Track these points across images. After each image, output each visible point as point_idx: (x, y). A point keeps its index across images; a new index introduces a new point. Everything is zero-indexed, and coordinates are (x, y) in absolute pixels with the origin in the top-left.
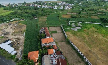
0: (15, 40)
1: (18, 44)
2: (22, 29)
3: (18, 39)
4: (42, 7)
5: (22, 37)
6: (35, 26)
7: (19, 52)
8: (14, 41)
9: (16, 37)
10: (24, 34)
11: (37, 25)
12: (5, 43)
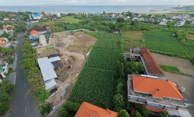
0: (68, 59)
1: (69, 67)
2: (87, 44)
3: (74, 58)
4: (133, 20)
5: (81, 57)
6: (115, 44)
7: (63, 87)
8: (66, 60)
9: (73, 54)
10: (87, 52)
11: (119, 43)
12: (49, 57)
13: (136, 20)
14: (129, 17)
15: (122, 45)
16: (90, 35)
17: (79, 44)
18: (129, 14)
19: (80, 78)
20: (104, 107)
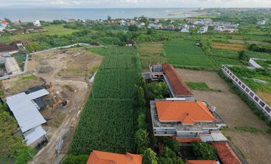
0: (61, 90)
1: (64, 104)
2: (88, 65)
3: (70, 89)
4: (149, 27)
5: (82, 86)
6: (129, 62)
7: (57, 136)
8: (58, 92)
9: (68, 82)
10: (90, 78)
11: (134, 60)
12: (27, 93)
13: (153, 28)
14: (143, 24)
15: (139, 63)
16: (92, 51)
17: (76, 66)
18: (143, 20)
19: (83, 117)
20: (123, 152)
